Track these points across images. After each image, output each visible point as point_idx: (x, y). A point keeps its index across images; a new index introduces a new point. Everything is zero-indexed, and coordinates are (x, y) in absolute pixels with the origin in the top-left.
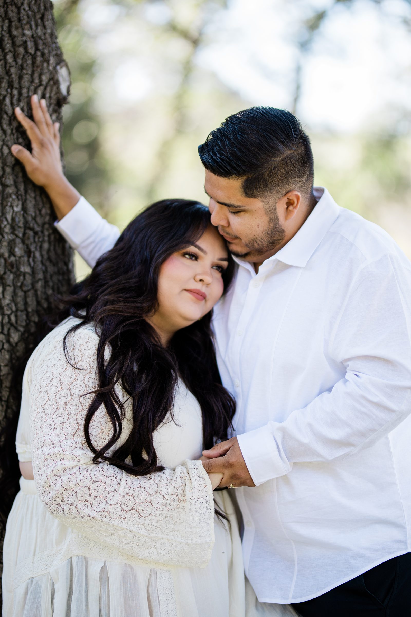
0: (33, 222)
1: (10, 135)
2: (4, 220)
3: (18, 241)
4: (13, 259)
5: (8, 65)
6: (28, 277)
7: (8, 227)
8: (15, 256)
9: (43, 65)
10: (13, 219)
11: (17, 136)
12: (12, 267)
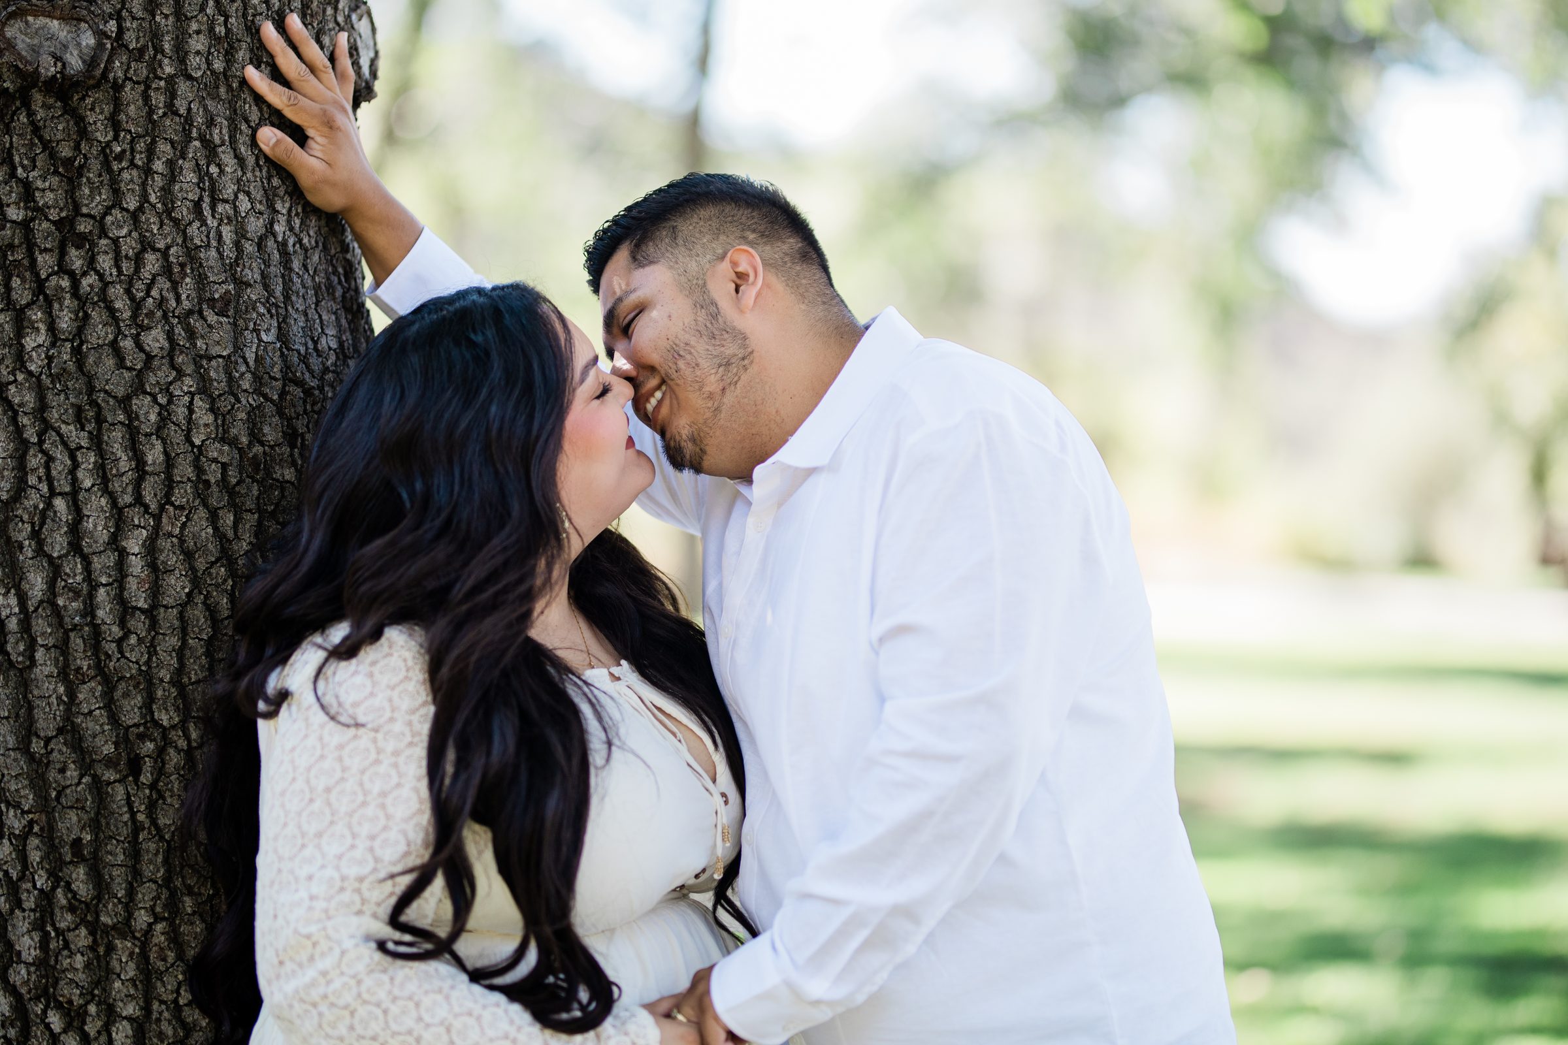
0: (302, 366)
1: (253, 171)
2: (240, 360)
3: (269, 408)
4: (258, 449)
5: (251, 11)
6: (289, 489)
7: (248, 376)
8: (262, 444)
9: (324, 11)
10: (258, 359)
11: (268, 172)
12: (257, 469)
